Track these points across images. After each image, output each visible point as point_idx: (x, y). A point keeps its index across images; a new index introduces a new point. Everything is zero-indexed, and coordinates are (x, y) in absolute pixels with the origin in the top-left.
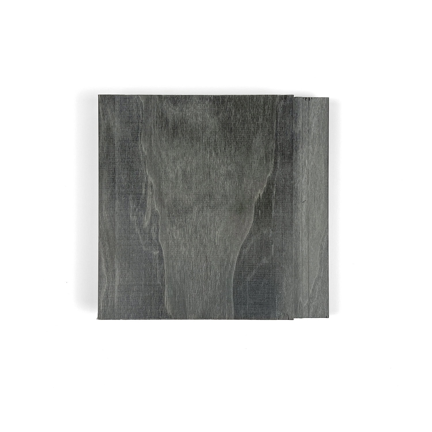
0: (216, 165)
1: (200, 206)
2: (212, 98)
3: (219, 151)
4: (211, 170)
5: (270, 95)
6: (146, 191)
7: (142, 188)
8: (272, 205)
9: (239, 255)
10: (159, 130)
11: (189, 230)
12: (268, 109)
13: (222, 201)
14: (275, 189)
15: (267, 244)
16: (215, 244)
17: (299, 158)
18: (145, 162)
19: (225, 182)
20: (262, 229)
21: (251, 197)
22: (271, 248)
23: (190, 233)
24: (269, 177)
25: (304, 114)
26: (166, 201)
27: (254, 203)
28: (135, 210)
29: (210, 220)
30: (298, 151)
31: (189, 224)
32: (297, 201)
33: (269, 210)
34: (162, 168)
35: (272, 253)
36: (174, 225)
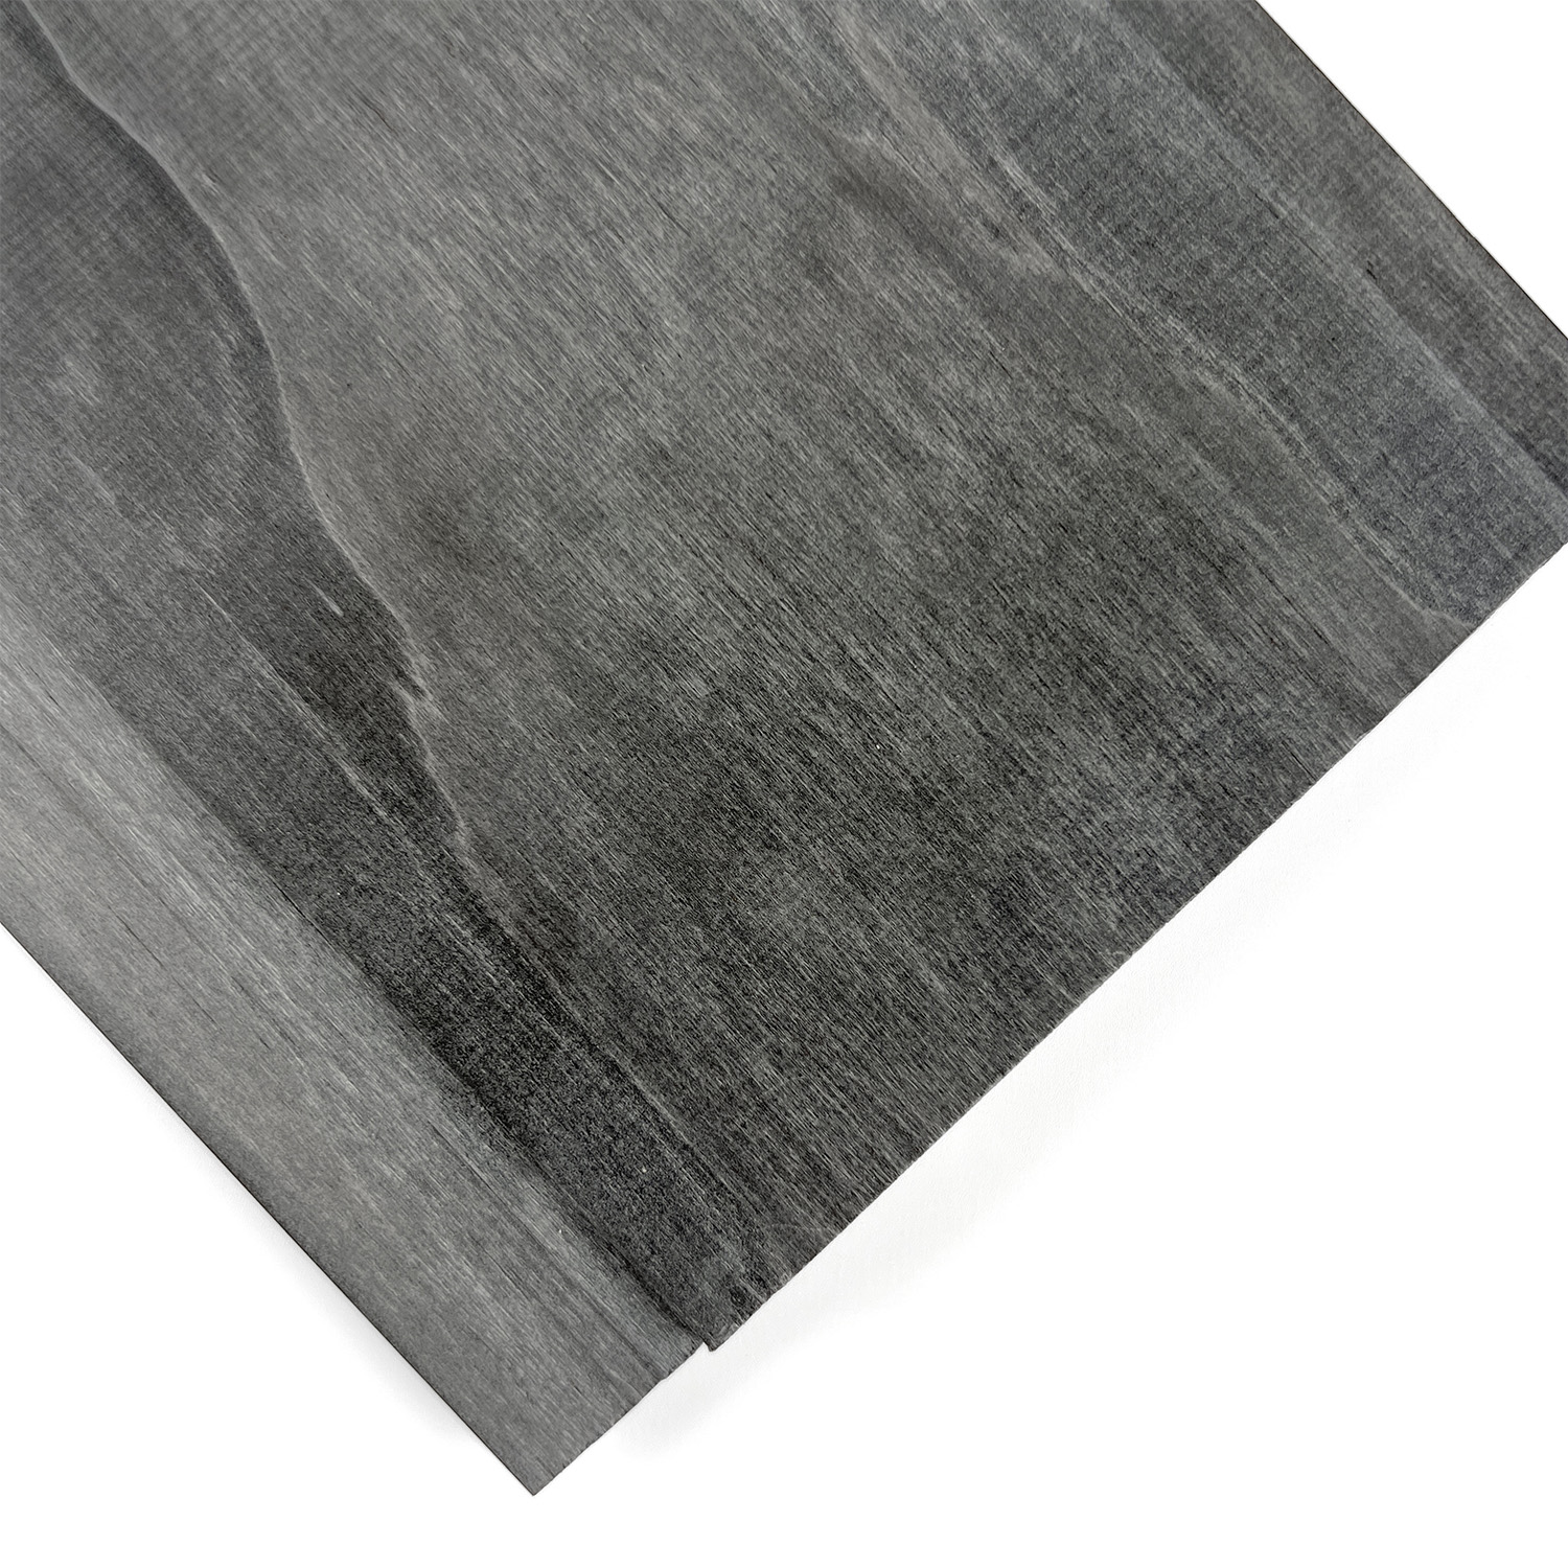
0: (775, 642)
1: (664, 358)
2: (1105, 954)
3: (823, 723)
4: (775, 591)
5: (831, 1237)
6: (1003, 181)
7: (1038, 179)
8: (307, 700)
9: (237, 289)
10: (1221, 549)
11: (608, 181)
12: (773, 1157)
13: (578, 484)
14: (365, 792)
15: (146, 475)
16: (411, 234)
17: (396, 1067)
18: (1142, 319)
19: (649, 597)
20: (242, 529)
21: (450, 644)
22: (106, 478)
23: (588, 174)
24: (451, 830)
25: (579, 1304)
26: (858, 222)
27: (407, 627)
28: (970, 42)
29: (547, 330)
30: (437, 1094)
31: (636, 213)
32: (211, 845)
33: (296, 659)
34: (1030, 370)
35: (82, 458)
36: (709, 138)
